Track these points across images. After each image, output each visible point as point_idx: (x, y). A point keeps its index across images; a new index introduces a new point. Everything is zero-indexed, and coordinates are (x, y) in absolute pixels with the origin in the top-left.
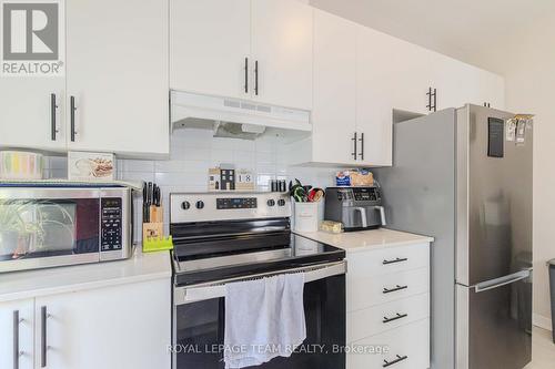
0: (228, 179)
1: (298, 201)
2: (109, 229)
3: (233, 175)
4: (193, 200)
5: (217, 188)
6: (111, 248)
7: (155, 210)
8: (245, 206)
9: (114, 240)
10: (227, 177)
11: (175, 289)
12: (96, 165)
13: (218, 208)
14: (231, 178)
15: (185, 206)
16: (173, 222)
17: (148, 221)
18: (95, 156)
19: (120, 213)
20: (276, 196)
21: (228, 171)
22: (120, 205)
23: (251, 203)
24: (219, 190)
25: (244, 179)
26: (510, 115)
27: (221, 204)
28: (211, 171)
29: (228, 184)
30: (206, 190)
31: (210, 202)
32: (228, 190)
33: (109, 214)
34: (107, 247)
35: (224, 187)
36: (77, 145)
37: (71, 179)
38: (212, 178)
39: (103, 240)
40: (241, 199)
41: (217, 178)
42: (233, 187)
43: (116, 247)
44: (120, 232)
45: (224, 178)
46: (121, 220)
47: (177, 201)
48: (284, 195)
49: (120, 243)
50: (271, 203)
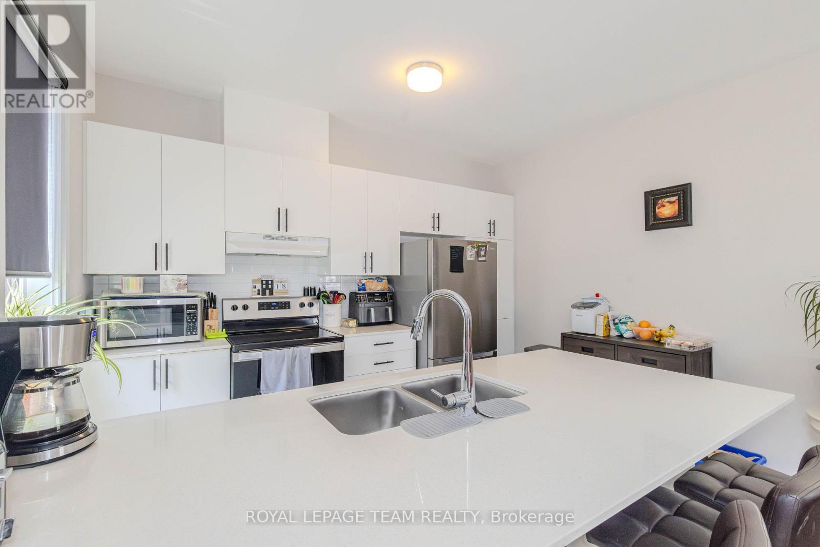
0: (267, 288)
1: (324, 303)
2: (190, 322)
3: (272, 284)
4: (240, 304)
5: (259, 294)
6: (192, 334)
7: (212, 311)
8: (280, 308)
9: (193, 329)
10: (267, 286)
11: (233, 354)
12: (177, 283)
13: (259, 309)
14: (270, 286)
15: (234, 308)
16: (225, 319)
17: (207, 319)
18: (176, 277)
19: (196, 313)
20: (307, 300)
21: (267, 281)
22: (196, 308)
23: (286, 305)
24: (260, 296)
25: (280, 287)
26: (471, 243)
27: (262, 306)
28: (254, 281)
29: (267, 291)
30: (249, 295)
31: (253, 305)
32: (267, 295)
33: (189, 314)
34: (189, 333)
35: (264, 293)
36: (169, 272)
37: (162, 293)
38: (255, 287)
39: (187, 329)
40: (278, 303)
41: (259, 286)
42: (271, 293)
43: (194, 333)
44: (196, 324)
45: (264, 286)
46: (197, 317)
47: (228, 305)
48: (314, 299)
49: (197, 331)
50: (302, 305)
